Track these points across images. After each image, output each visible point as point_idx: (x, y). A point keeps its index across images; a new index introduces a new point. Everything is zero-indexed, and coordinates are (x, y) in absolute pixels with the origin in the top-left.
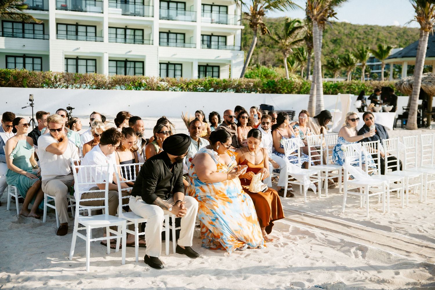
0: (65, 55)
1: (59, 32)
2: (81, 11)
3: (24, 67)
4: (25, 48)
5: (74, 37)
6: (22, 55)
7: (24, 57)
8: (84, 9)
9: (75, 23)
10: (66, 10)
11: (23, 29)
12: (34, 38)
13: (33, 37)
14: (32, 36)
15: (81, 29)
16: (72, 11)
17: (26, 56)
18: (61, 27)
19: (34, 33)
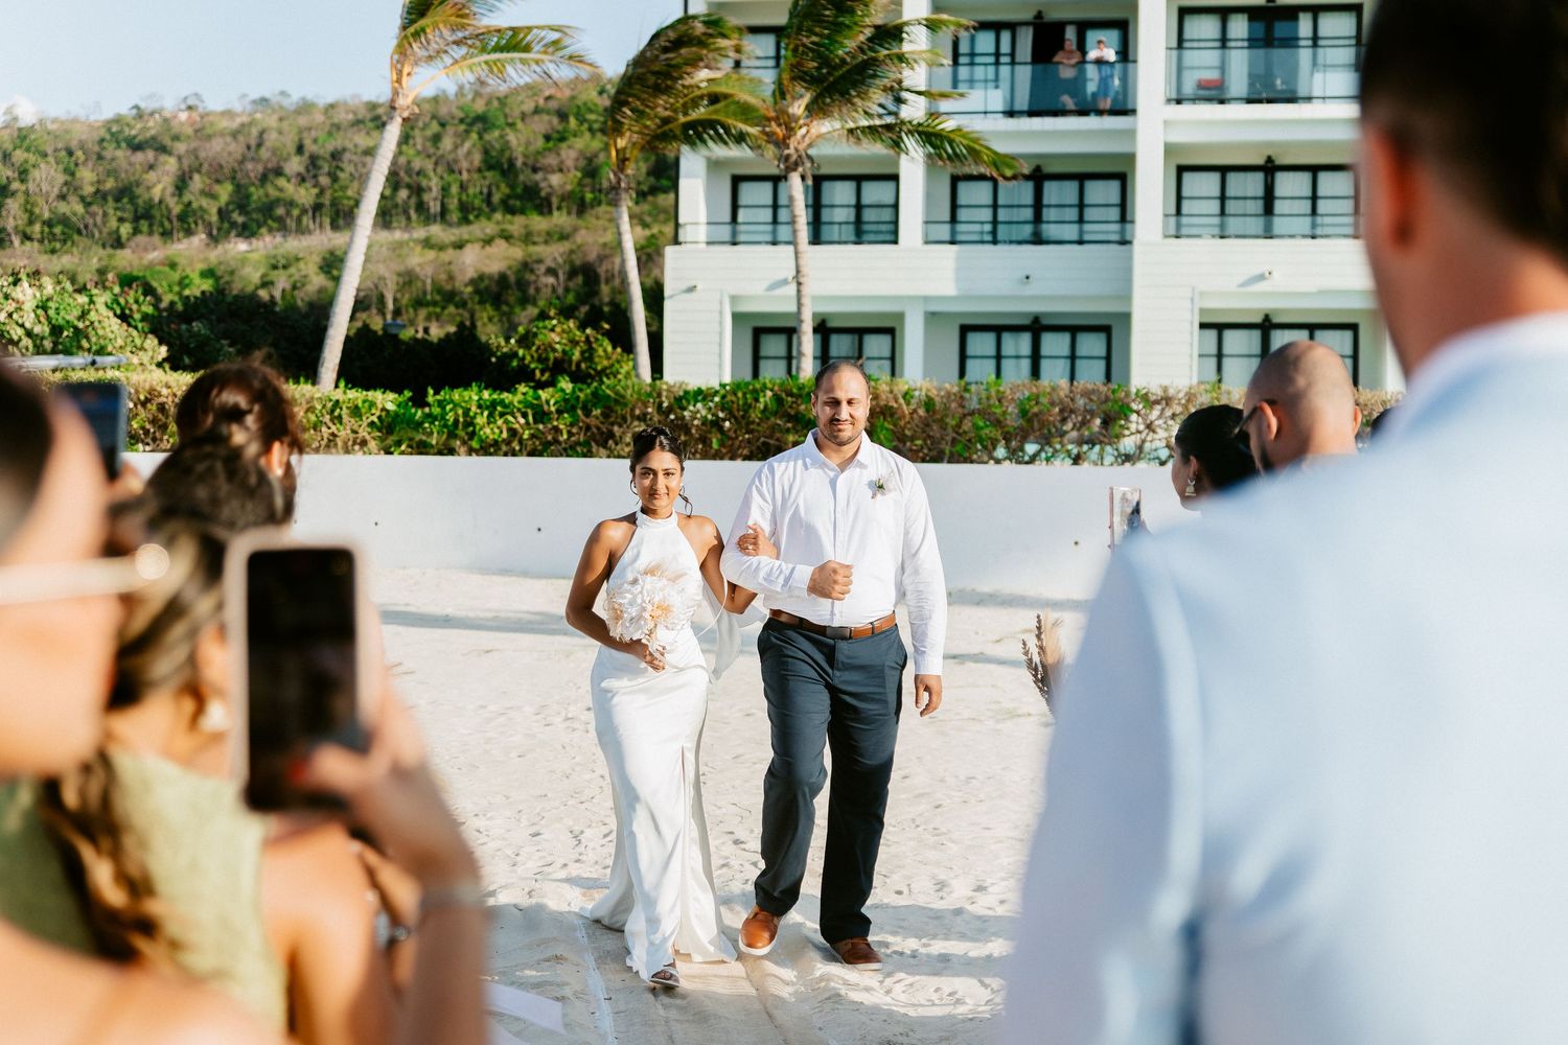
0: (1202, 311)
1: (1186, 207)
2: (1292, 99)
3: (1035, 372)
4: (1032, 289)
5: (1256, 225)
6: (1026, 322)
7: (1037, 327)
8: (1302, 92)
9: (1260, 161)
10: (1222, 102)
11: (1038, 205)
12: (1081, 242)
13: (1075, 237)
14: (1070, 231)
15: (1290, 185)
16: (1250, 101)
17: (1045, 322)
18: (1196, 184)
19: (1081, 220)
